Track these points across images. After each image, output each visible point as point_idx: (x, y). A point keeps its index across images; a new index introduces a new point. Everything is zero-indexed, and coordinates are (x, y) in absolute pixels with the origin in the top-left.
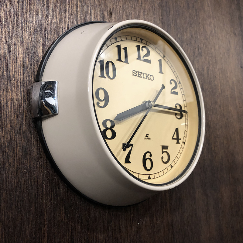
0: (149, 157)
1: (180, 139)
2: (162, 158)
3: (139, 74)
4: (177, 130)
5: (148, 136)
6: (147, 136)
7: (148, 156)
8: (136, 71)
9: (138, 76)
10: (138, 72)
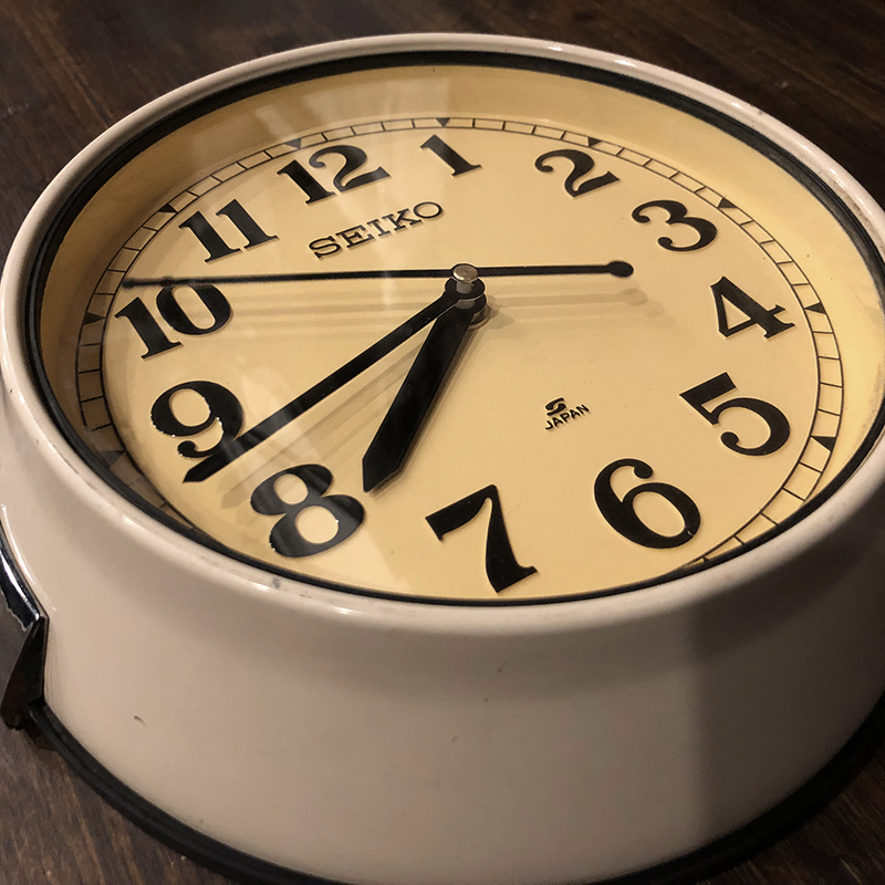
0: (640, 482)
1: (779, 309)
2: (730, 440)
3: (348, 239)
4: (724, 289)
5: (562, 407)
6: (556, 407)
7: (623, 483)
8: (330, 238)
9: (351, 245)
10: (343, 234)
